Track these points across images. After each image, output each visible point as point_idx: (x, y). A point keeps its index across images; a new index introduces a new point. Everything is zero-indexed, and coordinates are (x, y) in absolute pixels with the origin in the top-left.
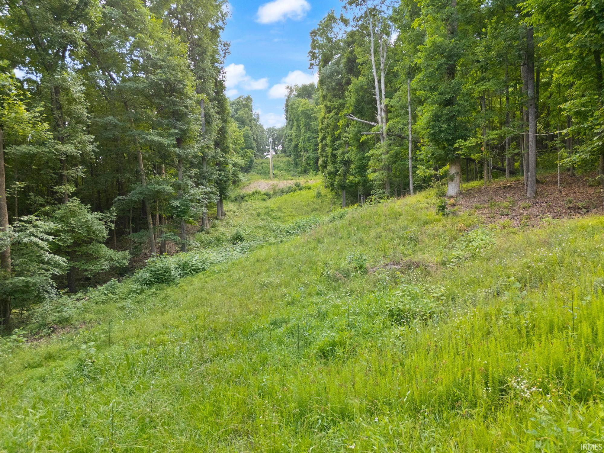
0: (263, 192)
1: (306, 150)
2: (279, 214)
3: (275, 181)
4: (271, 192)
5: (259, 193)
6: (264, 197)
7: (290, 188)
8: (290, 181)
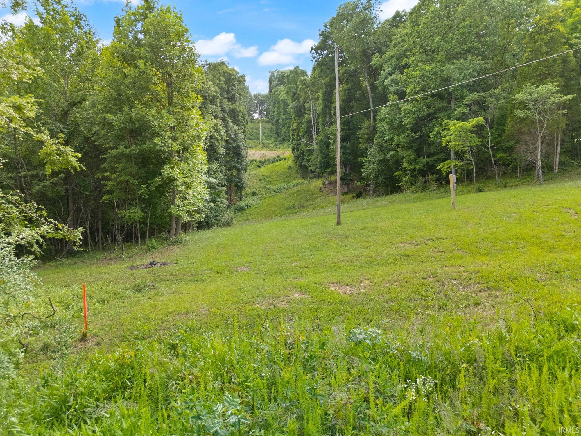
0: (258, 160)
1: (284, 126)
2: (270, 179)
3: (264, 151)
4: (263, 160)
5: (255, 161)
6: (259, 164)
7: (274, 158)
8: (273, 152)
